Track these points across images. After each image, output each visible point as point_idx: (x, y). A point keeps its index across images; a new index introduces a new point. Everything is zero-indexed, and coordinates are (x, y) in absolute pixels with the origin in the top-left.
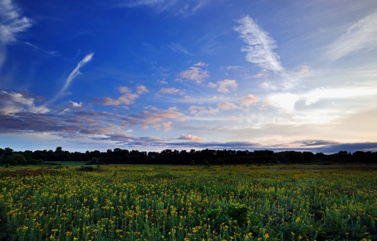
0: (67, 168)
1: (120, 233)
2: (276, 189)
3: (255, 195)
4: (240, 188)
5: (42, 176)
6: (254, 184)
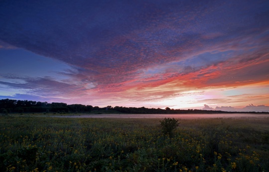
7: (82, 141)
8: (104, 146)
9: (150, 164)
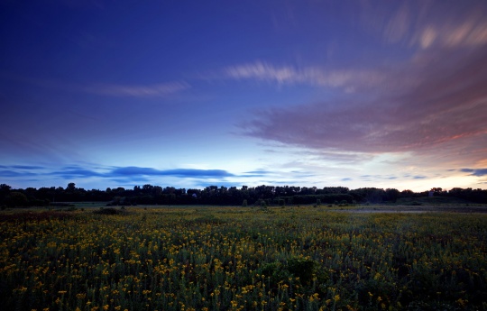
0: (82, 210)
1: (148, 294)
3: (324, 245)
4: (304, 236)
5: (49, 221)
6: (323, 230)
7: (387, 257)
8: (437, 272)
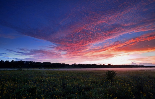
2: (50, 78)
3: (41, 81)
4: (35, 78)
6: (41, 76)
7: (60, 84)
8: (72, 87)
9: (99, 98)
